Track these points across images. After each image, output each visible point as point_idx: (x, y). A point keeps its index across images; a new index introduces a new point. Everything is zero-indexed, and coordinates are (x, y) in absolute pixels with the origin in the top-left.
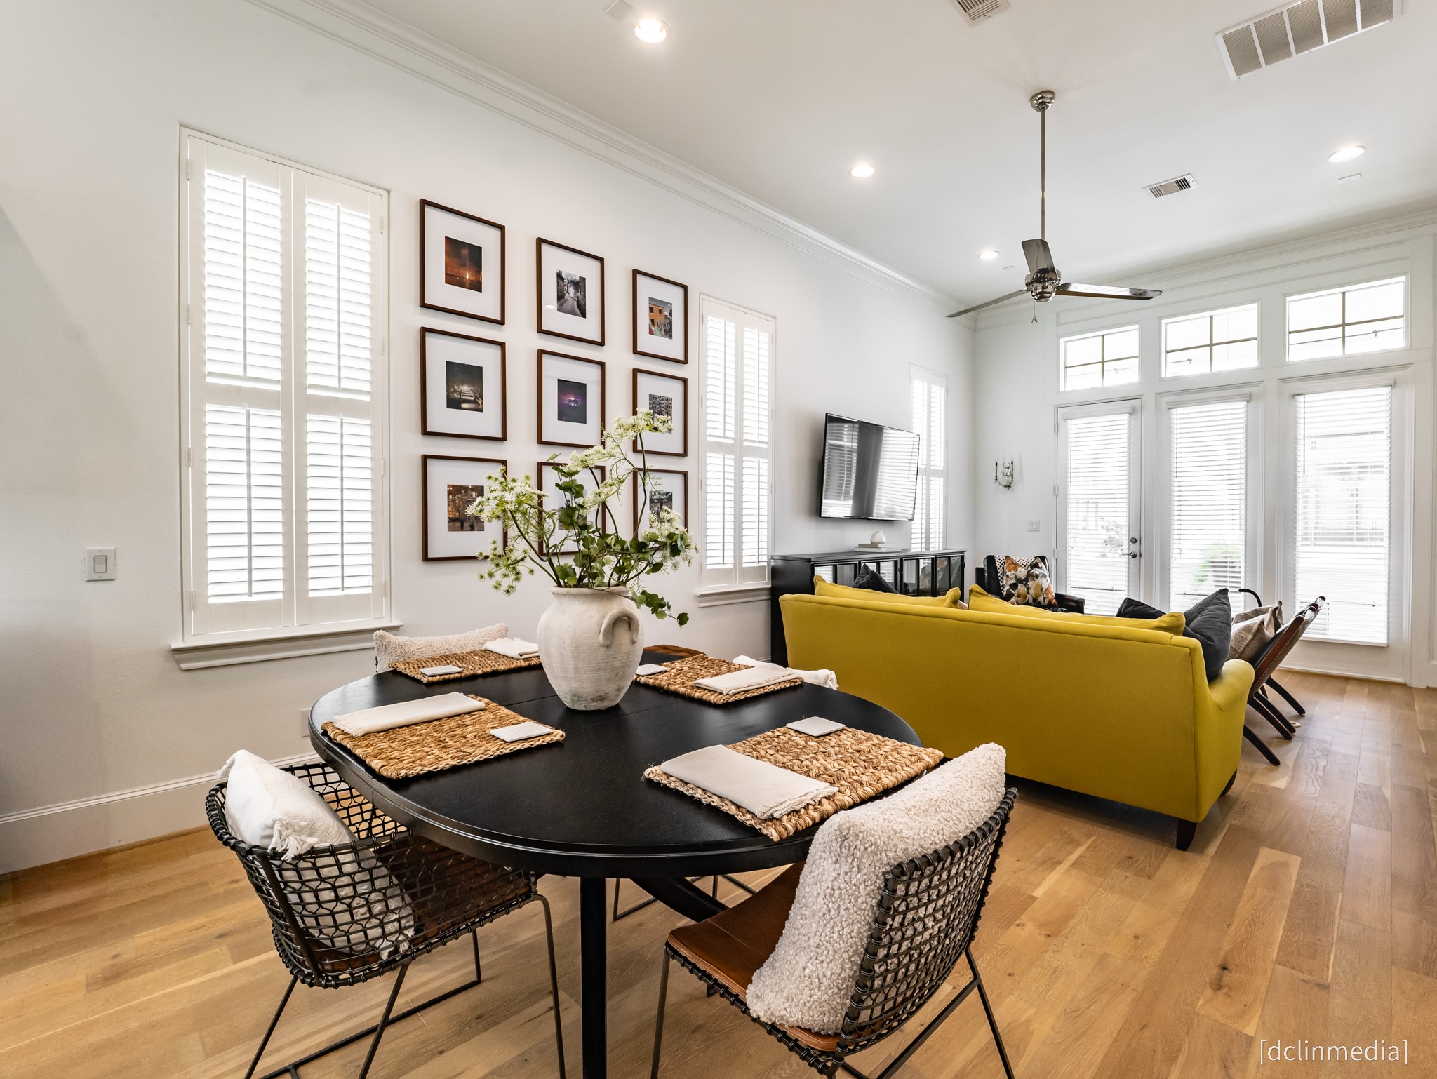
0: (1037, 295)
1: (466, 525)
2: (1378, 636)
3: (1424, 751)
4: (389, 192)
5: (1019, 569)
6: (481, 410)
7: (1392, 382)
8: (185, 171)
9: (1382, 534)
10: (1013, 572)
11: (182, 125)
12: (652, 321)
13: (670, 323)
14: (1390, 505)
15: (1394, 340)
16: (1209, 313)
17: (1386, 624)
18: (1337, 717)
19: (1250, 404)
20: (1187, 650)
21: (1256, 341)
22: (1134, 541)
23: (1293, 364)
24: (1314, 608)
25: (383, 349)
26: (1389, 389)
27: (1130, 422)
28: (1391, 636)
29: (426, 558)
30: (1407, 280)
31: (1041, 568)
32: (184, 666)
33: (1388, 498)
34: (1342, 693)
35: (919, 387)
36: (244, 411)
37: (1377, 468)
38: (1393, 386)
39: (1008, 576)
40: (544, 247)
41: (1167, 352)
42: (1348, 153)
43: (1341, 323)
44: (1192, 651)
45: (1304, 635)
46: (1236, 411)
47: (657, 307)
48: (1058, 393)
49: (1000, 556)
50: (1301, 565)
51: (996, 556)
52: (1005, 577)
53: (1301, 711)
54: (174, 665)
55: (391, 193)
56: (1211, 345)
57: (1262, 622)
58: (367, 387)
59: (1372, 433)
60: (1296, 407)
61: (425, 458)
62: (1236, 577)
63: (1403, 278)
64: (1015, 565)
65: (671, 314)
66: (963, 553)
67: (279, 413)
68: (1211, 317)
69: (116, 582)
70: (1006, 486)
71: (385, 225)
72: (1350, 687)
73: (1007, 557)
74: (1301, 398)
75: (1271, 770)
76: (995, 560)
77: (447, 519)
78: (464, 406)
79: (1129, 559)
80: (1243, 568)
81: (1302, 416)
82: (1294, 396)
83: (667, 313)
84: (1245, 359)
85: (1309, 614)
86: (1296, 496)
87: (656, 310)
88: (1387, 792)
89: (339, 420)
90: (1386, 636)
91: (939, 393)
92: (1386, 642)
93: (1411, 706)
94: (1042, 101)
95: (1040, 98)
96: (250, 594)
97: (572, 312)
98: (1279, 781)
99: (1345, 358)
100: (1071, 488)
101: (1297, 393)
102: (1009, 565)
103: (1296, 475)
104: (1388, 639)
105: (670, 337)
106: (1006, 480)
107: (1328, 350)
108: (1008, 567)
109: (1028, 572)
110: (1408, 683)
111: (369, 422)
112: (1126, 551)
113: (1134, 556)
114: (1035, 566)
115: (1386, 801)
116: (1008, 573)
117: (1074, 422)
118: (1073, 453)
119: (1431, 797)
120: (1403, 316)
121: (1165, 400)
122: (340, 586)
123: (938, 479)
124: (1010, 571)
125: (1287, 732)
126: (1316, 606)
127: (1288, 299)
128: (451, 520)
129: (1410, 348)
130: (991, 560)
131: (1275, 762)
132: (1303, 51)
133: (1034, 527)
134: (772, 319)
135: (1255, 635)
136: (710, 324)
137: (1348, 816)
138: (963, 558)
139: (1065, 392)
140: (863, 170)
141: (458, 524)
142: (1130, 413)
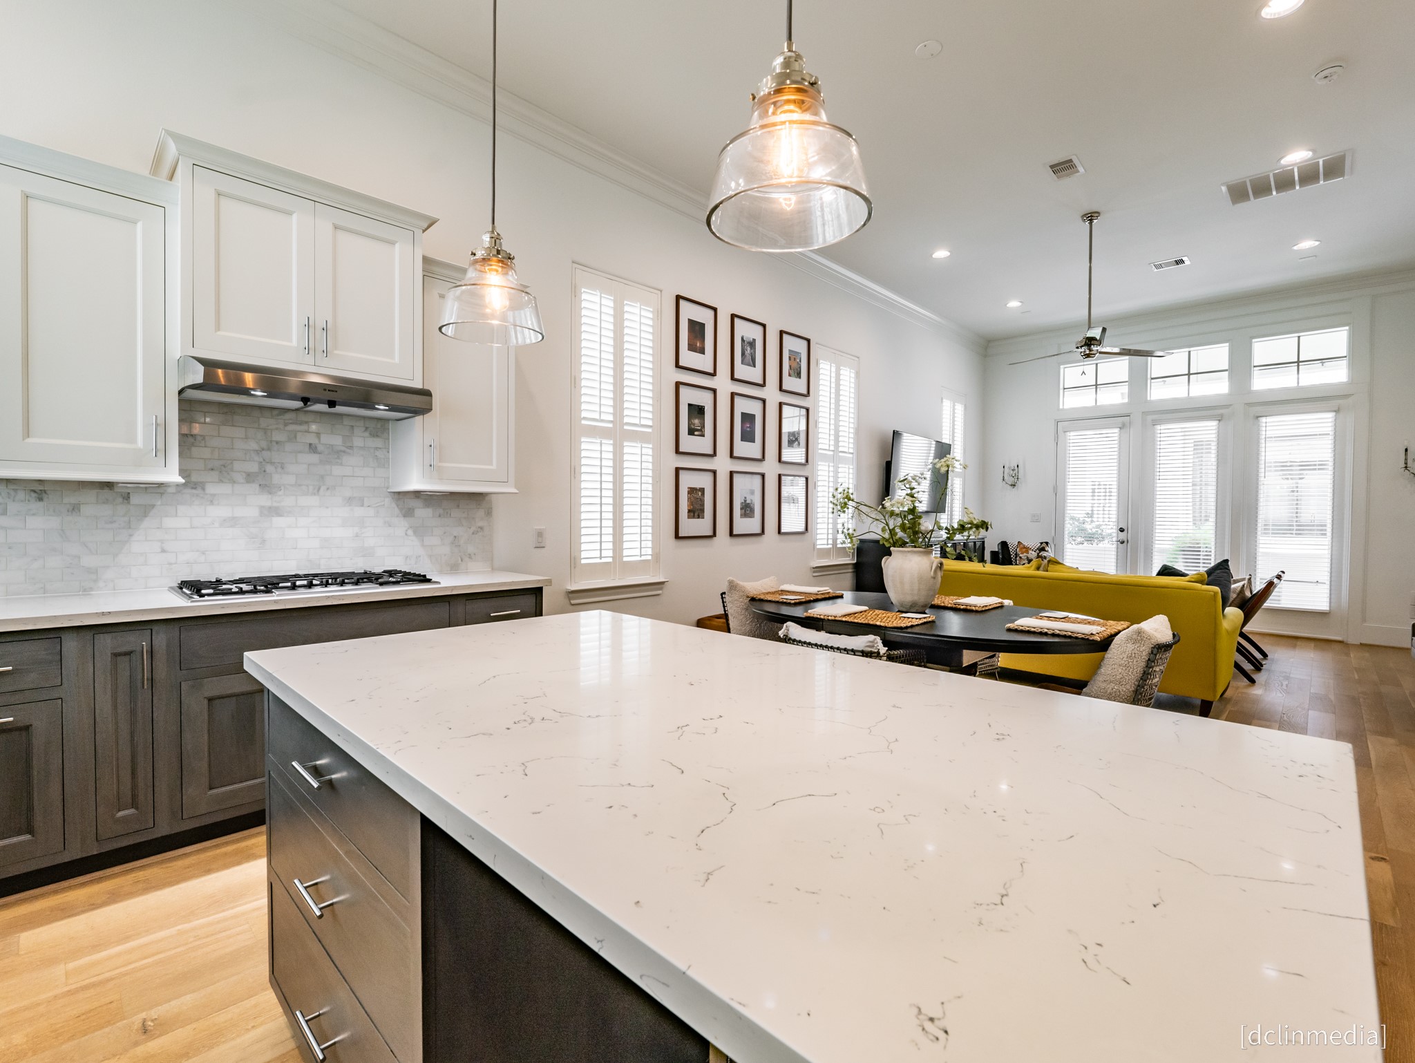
0: (1085, 355)
1: (696, 514)
2: (1322, 604)
3: (1356, 677)
4: (661, 291)
5: (1030, 552)
6: (703, 436)
7: (1336, 409)
8: (575, 292)
9: (1325, 526)
10: (1025, 554)
11: (573, 262)
12: (790, 366)
13: (800, 368)
14: (1333, 503)
15: (1338, 374)
16: (1188, 349)
17: (1328, 595)
18: (1292, 660)
19: (1221, 422)
20: (1212, 593)
21: (1227, 372)
22: (1122, 530)
23: (1257, 392)
24: (1279, 577)
25: (657, 397)
26: (1333, 414)
27: (1120, 434)
28: (1332, 604)
29: (677, 537)
30: (1350, 329)
31: (1047, 551)
32: (573, 602)
33: (1331, 498)
34: (1294, 647)
35: (947, 404)
36: (599, 441)
37: (1321, 466)
38: (1337, 411)
39: (1020, 557)
40: (736, 320)
41: (1152, 379)
42: (1307, 244)
43: (1296, 360)
44: (1215, 593)
45: (1265, 604)
46: (1207, 430)
47: (794, 355)
48: (1059, 409)
49: (1012, 543)
50: (1261, 550)
51: (1008, 541)
52: (1018, 558)
53: (1265, 655)
54: (567, 601)
55: (663, 292)
56: (1189, 374)
57: (1244, 585)
58: (650, 423)
59: (1320, 435)
60: (1259, 426)
61: (677, 470)
62: (1207, 559)
63: (1347, 328)
64: (1027, 549)
65: (800, 361)
66: (983, 539)
67: (611, 442)
68: (1189, 352)
69: (545, 549)
70: (1011, 485)
71: (658, 314)
72: (1299, 643)
73: (1019, 542)
74: (1263, 420)
75: (1251, 686)
76: (1008, 545)
77: (687, 511)
78: (696, 433)
79: (1118, 544)
80: (1213, 552)
81: (1264, 429)
82: (1258, 417)
83: (798, 360)
84: (1219, 387)
85: (1276, 581)
86: (1257, 496)
87: (792, 359)
88: (1332, 697)
89: (640, 445)
90: (1328, 605)
91: (960, 408)
92: (1328, 609)
93: (1348, 655)
94: (1090, 217)
95: (1089, 217)
96: (601, 558)
97: (749, 365)
98: (1256, 691)
99: (1299, 389)
100: (1069, 487)
101: (1260, 415)
102: (1021, 548)
103: (1258, 479)
104: (1330, 606)
105: (800, 378)
106: (1011, 480)
107: (1285, 380)
108: (1020, 550)
109: (1038, 554)
110: (1345, 640)
111: (651, 446)
112: (1114, 539)
113: (1122, 542)
114: (1043, 549)
115: (1332, 701)
116: (1021, 555)
117: (1072, 434)
118: (1071, 462)
119: (1361, 700)
120: (1346, 357)
121: (1150, 418)
122: (639, 554)
123: (959, 479)
124: (1022, 553)
125: (1258, 667)
126: (1280, 576)
127: (1253, 340)
128: (689, 511)
129: (1352, 381)
130: (1004, 545)
131: (1252, 681)
132: (1281, 192)
133: (1036, 519)
134: (857, 359)
135: (1238, 594)
136: (821, 366)
137: (1307, 707)
138: (983, 542)
139: (1063, 409)
140: (941, 254)
141: (692, 514)
142: (1120, 428)
